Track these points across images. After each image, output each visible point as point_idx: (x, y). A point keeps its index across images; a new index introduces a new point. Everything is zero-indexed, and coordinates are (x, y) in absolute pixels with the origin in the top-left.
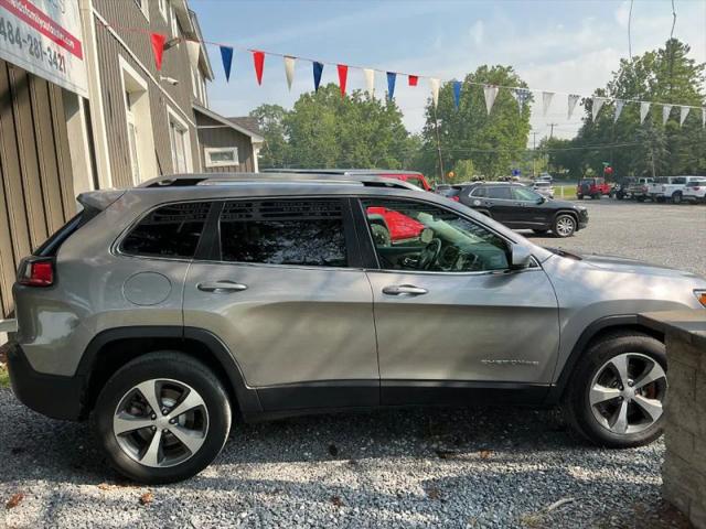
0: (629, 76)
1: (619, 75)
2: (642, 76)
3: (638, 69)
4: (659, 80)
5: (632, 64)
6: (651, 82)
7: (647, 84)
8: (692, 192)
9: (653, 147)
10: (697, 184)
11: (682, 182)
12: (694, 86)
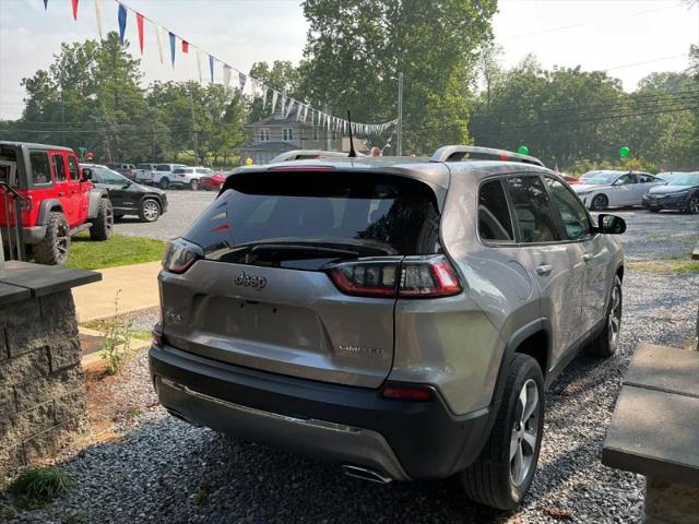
0: (71, 61)
1: (61, 59)
2: (83, 62)
3: (80, 56)
4: (101, 69)
5: (73, 50)
6: (92, 69)
7: (90, 71)
8: (178, 178)
9: (107, 134)
10: (182, 171)
11: (168, 169)
12: (133, 79)
